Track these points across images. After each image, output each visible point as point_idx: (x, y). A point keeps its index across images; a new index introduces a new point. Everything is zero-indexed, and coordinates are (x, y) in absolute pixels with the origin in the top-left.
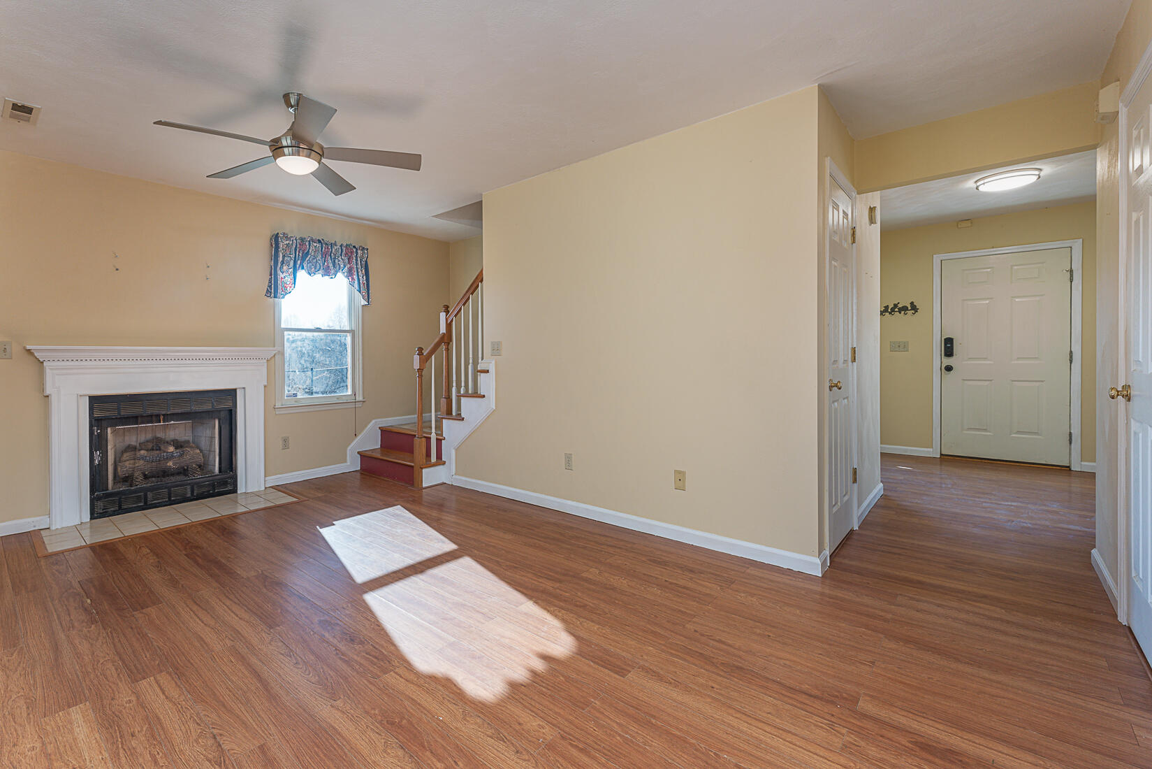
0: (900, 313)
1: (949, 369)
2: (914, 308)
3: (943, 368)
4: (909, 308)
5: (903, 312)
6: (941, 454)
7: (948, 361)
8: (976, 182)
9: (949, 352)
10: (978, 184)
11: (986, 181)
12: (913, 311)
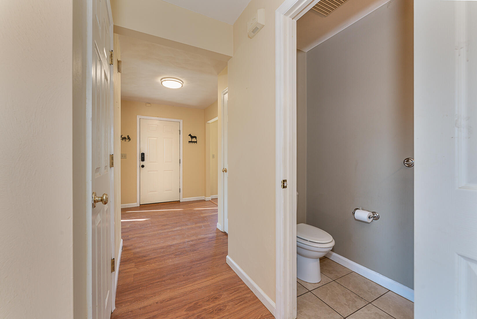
0: (123, 140)
1: (143, 166)
2: (129, 138)
3: (141, 166)
4: (127, 138)
5: (124, 140)
6: (140, 205)
7: (142, 163)
8: (162, 79)
9: (143, 159)
10: (162, 80)
11: (166, 79)
12: (129, 140)
